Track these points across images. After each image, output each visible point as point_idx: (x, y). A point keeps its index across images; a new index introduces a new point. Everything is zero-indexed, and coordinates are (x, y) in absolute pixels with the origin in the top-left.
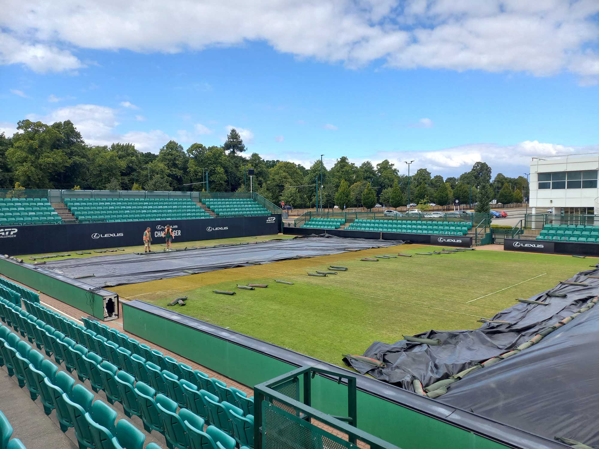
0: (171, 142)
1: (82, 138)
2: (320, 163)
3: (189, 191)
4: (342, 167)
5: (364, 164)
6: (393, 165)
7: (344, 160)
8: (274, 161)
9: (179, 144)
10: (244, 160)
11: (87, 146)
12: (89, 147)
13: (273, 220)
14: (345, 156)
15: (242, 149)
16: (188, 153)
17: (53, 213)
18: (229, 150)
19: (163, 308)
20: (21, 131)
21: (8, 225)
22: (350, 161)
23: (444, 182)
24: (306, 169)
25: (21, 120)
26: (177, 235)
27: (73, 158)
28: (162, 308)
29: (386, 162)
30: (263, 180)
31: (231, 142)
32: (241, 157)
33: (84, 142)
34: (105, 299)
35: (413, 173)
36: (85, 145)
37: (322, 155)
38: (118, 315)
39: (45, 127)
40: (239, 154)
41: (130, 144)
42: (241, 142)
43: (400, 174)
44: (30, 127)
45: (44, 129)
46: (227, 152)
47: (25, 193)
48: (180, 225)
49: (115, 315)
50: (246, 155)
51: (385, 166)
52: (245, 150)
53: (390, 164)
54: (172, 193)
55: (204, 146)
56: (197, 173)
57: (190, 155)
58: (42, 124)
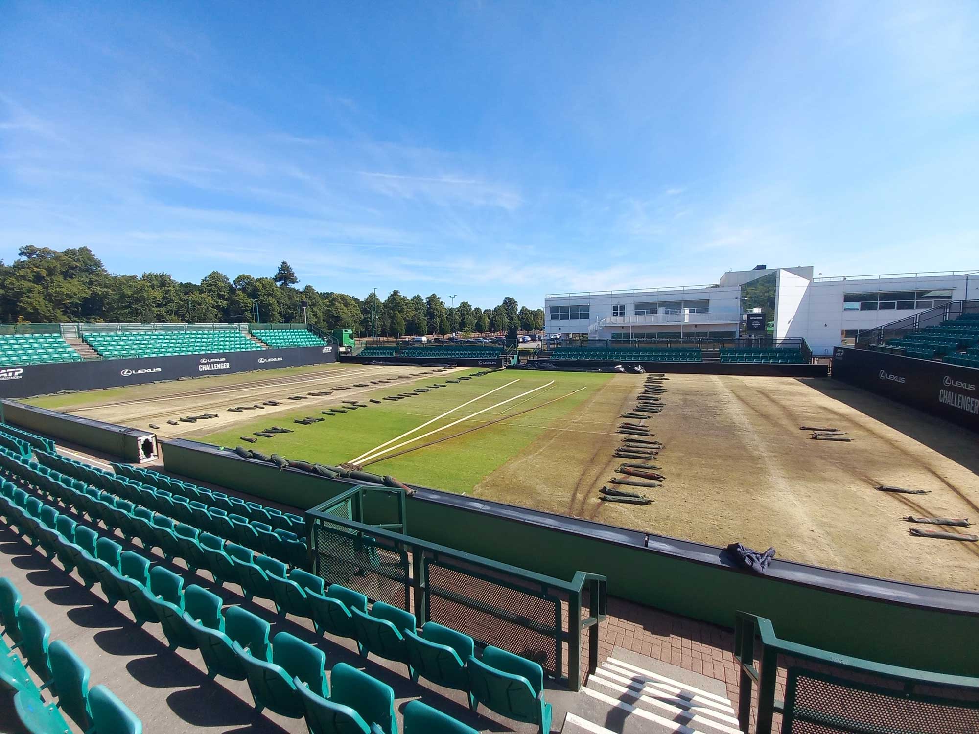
0: (214, 273)
1: (103, 266)
2: (372, 296)
3: (237, 323)
4: (394, 299)
5: (415, 297)
6: (440, 298)
7: (396, 293)
8: (328, 293)
9: (223, 275)
10: (297, 292)
11: (111, 274)
12: (113, 276)
13: (330, 349)
14: (397, 290)
15: (294, 281)
16: (235, 284)
17: (68, 350)
18: (281, 282)
19: (212, 444)
20: (24, 258)
21: (9, 365)
22: (402, 294)
23: (482, 313)
24: (361, 301)
25: (24, 246)
26: (225, 368)
27: (93, 288)
28: (210, 444)
29: (434, 296)
30: (318, 311)
31: (282, 273)
32: (294, 288)
33: (106, 271)
34: (140, 440)
35: (457, 305)
36: (108, 274)
37: (375, 289)
38: (157, 455)
39: (54, 253)
40: (292, 286)
41: (165, 273)
42: (293, 274)
43: (446, 306)
44: (35, 253)
45: (53, 255)
46: (278, 284)
47: (32, 328)
48: (228, 357)
49: (154, 455)
50: (299, 287)
51: (432, 299)
52: (297, 282)
53: (437, 297)
54: (217, 325)
55: (252, 277)
56: (246, 305)
57: (237, 286)
58: (50, 250)
